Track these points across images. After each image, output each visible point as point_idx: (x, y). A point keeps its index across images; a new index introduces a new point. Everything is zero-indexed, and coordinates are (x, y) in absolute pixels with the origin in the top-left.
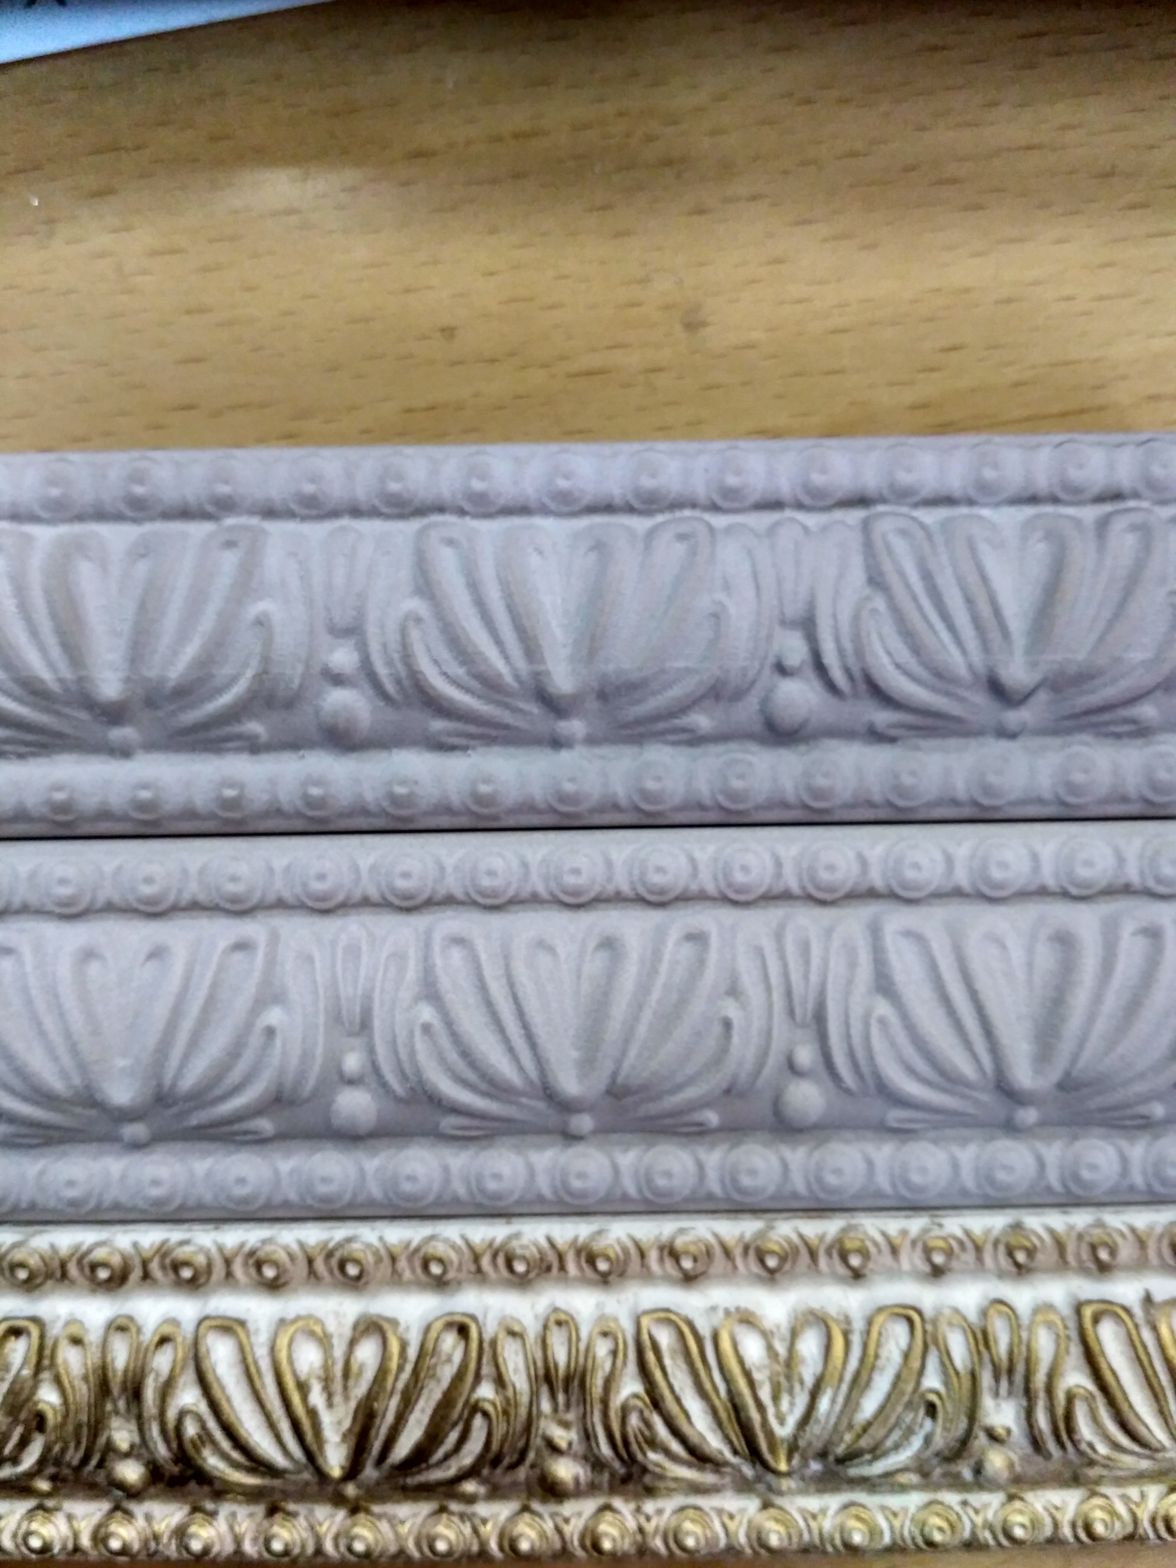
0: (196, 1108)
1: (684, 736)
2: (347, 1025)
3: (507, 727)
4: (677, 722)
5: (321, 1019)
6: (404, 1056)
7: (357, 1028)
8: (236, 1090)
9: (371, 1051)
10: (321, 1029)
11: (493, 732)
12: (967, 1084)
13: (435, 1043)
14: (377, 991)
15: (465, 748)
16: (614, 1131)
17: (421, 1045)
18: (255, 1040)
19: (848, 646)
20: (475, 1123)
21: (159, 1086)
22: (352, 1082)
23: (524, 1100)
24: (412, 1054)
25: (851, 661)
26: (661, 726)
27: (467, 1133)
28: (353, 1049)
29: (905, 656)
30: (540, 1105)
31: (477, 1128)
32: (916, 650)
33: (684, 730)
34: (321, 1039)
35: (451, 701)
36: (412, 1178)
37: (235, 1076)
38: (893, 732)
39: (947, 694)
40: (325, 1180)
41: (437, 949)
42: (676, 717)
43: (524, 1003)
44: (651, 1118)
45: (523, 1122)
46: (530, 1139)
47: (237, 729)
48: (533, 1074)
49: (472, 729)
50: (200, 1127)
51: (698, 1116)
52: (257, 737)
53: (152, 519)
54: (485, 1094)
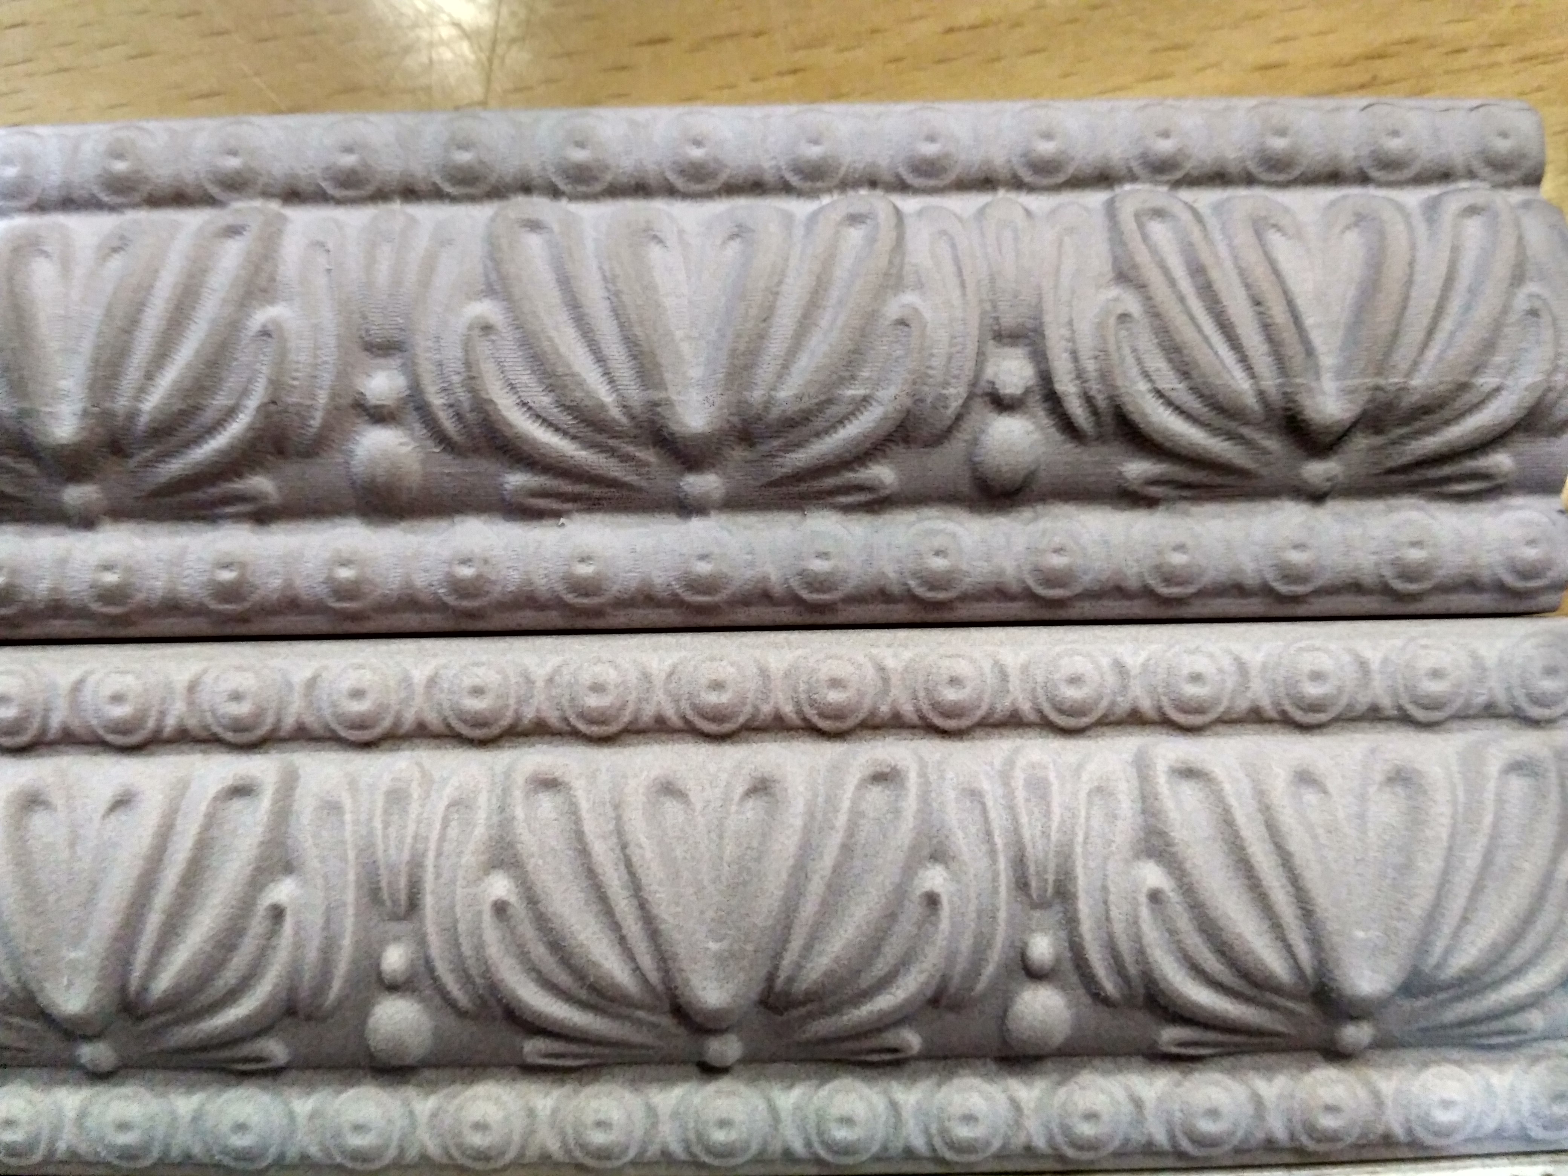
0: (177, 1022)
1: (862, 497)
2: (389, 903)
3: (614, 483)
4: (850, 476)
5: (350, 896)
6: (467, 949)
7: (402, 909)
8: (232, 996)
9: (422, 941)
10: (351, 910)
11: (597, 492)
12: (1277, 989)
13: (512, 931)
14: (431, 855)
15: (557, 514)
16: (773, 1060)
17: (491, 934)
18: (257, 925)
19: (1090, 366)
20: (574, 1048)
21: (123, 989)
22: (393, 987)
23: (641, 1014)
24: (479, 947)
25: (1094, 387)
26: (830, 482)
27: (560, 1062)
28: (397, 939)
29: (1169, 381)
30: (666, 1021)
31: (576, 1056)
32: (1185, 372)
33: (860, 488)
34: (349, 923)
35: (534, 443)
36: (480, 1127)
37: (229, 976)
38: (1154, 491)
39: (1230, 436)
40: (359, 1128)
41: (518, 794)
42: (853, 470)
43: (640, 872)
44: (825, 1041)
45: (642, 1046)
46: (650, 1071)
47: (239, 486)
48: (654, 977)
49: (566, 487)
50: (184, 1050)
51: (890, 1038)
52: (264, 496)
53: (135, 206)
54: (584, 1005)
